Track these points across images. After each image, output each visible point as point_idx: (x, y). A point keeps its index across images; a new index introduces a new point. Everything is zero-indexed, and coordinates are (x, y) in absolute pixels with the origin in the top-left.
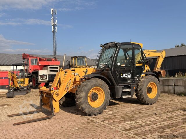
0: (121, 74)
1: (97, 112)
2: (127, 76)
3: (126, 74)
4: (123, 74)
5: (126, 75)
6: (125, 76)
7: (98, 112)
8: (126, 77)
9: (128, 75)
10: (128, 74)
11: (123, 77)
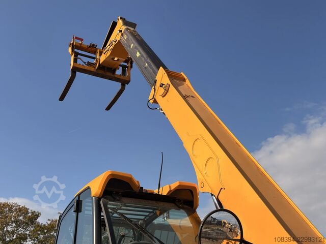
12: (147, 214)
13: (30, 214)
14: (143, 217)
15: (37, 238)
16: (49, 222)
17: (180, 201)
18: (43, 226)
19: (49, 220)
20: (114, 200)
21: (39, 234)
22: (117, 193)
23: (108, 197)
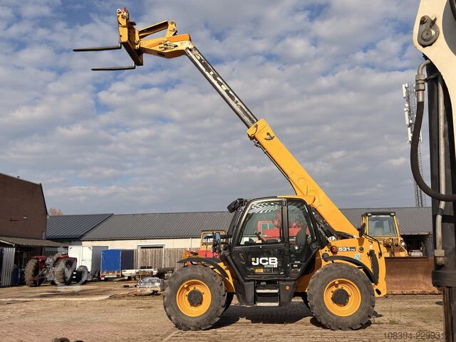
0: (253, 259)
1: (193, 324)
2: (267, 263)
3: (266, 259)
4: (258, 259)
5: (264, 261)
6: (261, 263)
7: (196, 325)
8: (264, 264)
9: (270, 261)
10: (270, 259)
11: (257, 264)
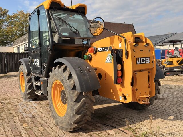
4: (34, 60)
10: (37, 60)
11: (34, 63)
12: (65, 16)
13: (4, 10)
14: (63, 17)
15: (9, 21)
16: (13, 14)
17: (80, 11)
18: (10, 16)
19: (13, 13)
20: (54, 11)
21: (10, 20)
22: (55, 8)
23: (51, 9)
